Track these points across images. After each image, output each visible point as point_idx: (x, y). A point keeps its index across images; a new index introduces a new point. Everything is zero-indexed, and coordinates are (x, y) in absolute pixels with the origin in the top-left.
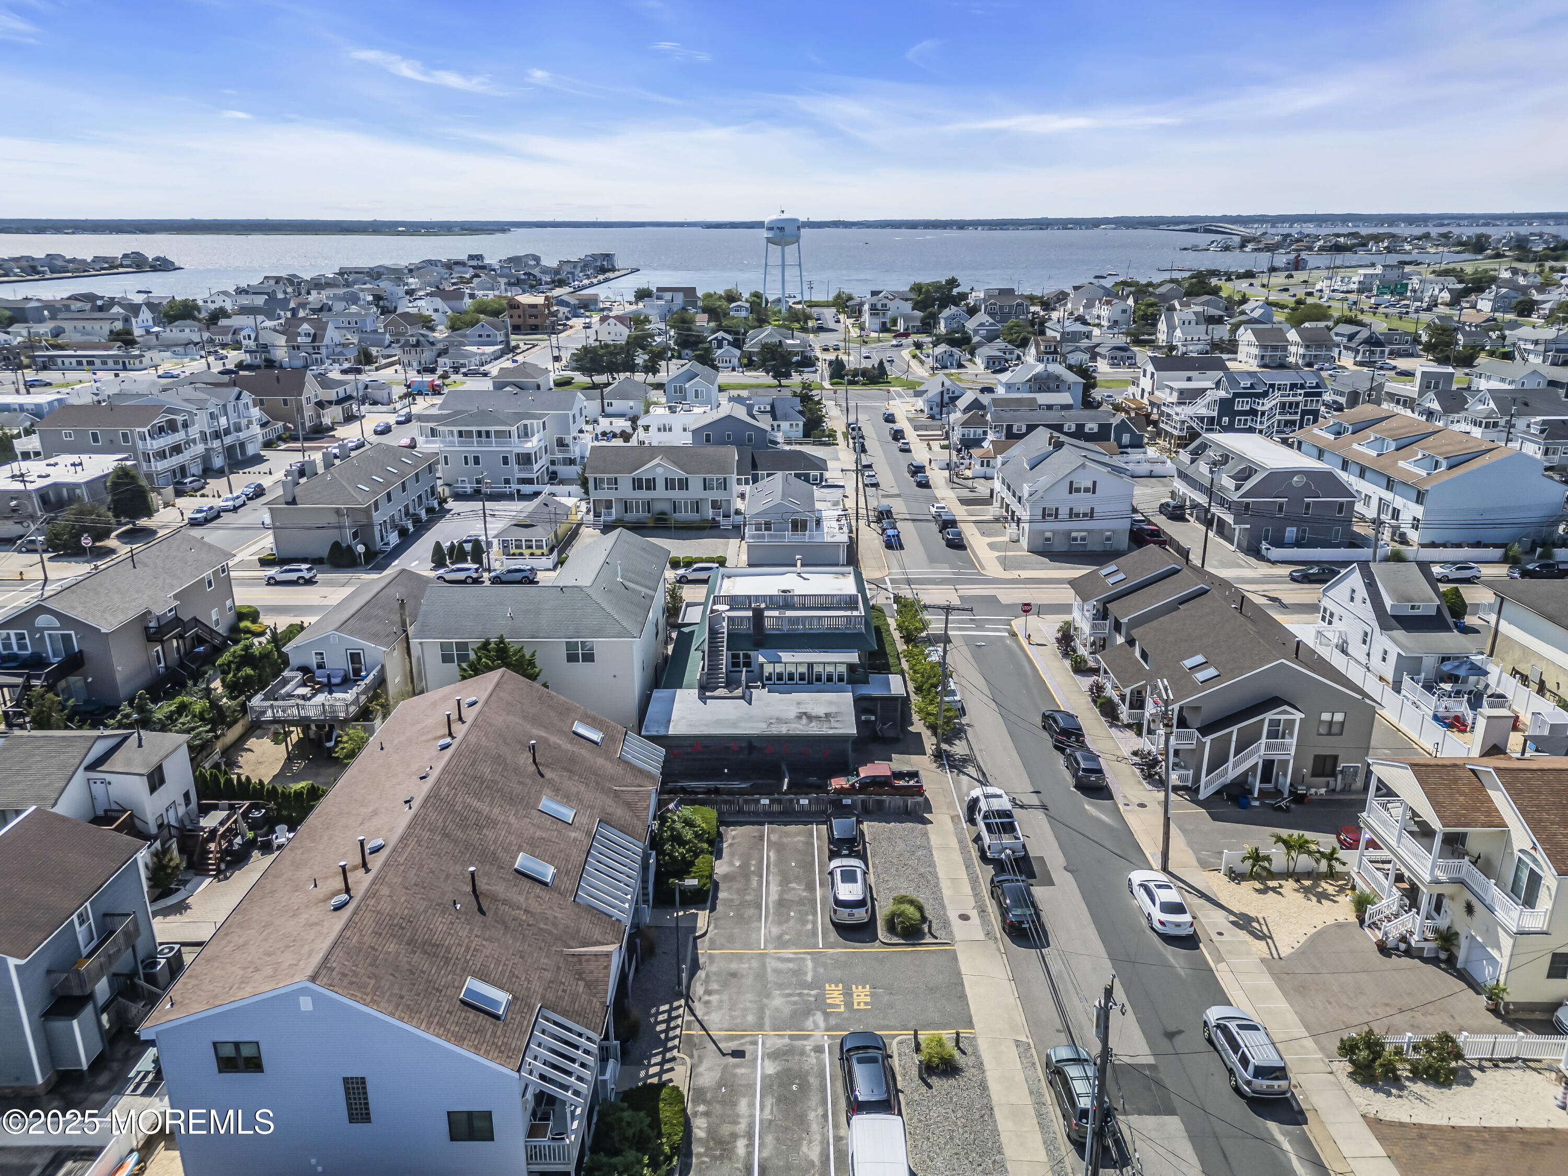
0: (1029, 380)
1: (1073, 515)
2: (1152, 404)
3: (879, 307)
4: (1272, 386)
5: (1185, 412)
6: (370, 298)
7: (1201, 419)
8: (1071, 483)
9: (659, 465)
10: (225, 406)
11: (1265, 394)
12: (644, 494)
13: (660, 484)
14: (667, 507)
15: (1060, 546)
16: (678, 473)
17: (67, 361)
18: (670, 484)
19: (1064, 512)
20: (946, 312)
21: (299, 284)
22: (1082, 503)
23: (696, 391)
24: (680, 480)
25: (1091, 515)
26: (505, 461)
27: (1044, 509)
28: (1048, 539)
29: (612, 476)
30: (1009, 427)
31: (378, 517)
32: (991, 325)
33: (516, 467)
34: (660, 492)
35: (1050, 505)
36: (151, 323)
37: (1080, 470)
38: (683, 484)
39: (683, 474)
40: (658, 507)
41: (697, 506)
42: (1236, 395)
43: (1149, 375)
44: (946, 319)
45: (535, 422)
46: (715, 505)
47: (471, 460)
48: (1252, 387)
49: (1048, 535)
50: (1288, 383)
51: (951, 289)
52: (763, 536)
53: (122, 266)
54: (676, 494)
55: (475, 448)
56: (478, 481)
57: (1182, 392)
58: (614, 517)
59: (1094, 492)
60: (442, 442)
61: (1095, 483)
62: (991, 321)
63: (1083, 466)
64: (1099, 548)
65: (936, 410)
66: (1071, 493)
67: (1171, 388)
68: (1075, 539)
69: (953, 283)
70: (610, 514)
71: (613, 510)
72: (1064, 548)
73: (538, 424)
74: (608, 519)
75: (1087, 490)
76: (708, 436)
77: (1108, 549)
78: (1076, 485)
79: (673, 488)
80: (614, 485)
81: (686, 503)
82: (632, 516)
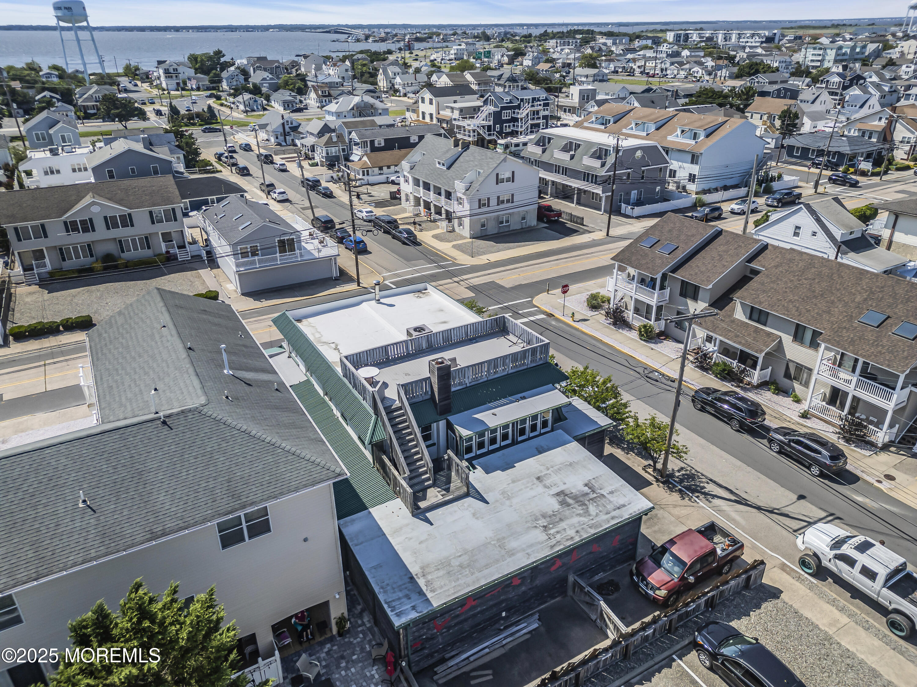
0: (353, 109)
1: (500, 202)
2: (440, 120)
3: (172, 71)
4: (522, 100)
5: (470, 124)
7: (483, 127)
8: (497, 175)
9: (93, 203)
11: (519, 107)
12: (82, 238)
13: (100, 224)
14: (112, 248)
15: (492, 228)
18: (111, 223)
19: (493, 202)
20: (224, 74)
22: (505, 190)
24: (122, 217)
25: (511, 200)
27: (480, 200)
28: (484, 225)
29: (37, 222)
30: (372, 142)
32: (271, 79)
34: (101, 232)
35: (484, 197)
37: (503, 163)
38: (127, 221)
39: (125, 210)
40: (100, 250)
41: (147, 242)
42: (503, 108)
43: (427, 101)
44: (227, 79)
46: (167, 237)
48: (511, 102)
49: (484, 222)
50: (531, 97)
51: (219, 58)
52: (253, 263)
54: (120, 232)
57: (461, 110)
58: (49, 267)
59: (513, 181)
61: (513, 172)
62: (270, 76)
63: (505, 160)
64: (518, 226)
65: (281, 138)
66: (497, 184)
67: (452, 109)
68: (502, 222)
69: (219, 54)
70: (43, 266)
71: (47, 260)
72: (495, 230)
74: (43, 271)
75: (508, 180)
76: (110, 172)
77: (524, 226)
78: (500, 177)
79: (116, 226)
80: (42, 232)
81: (134, 241)
82: (72, 263)
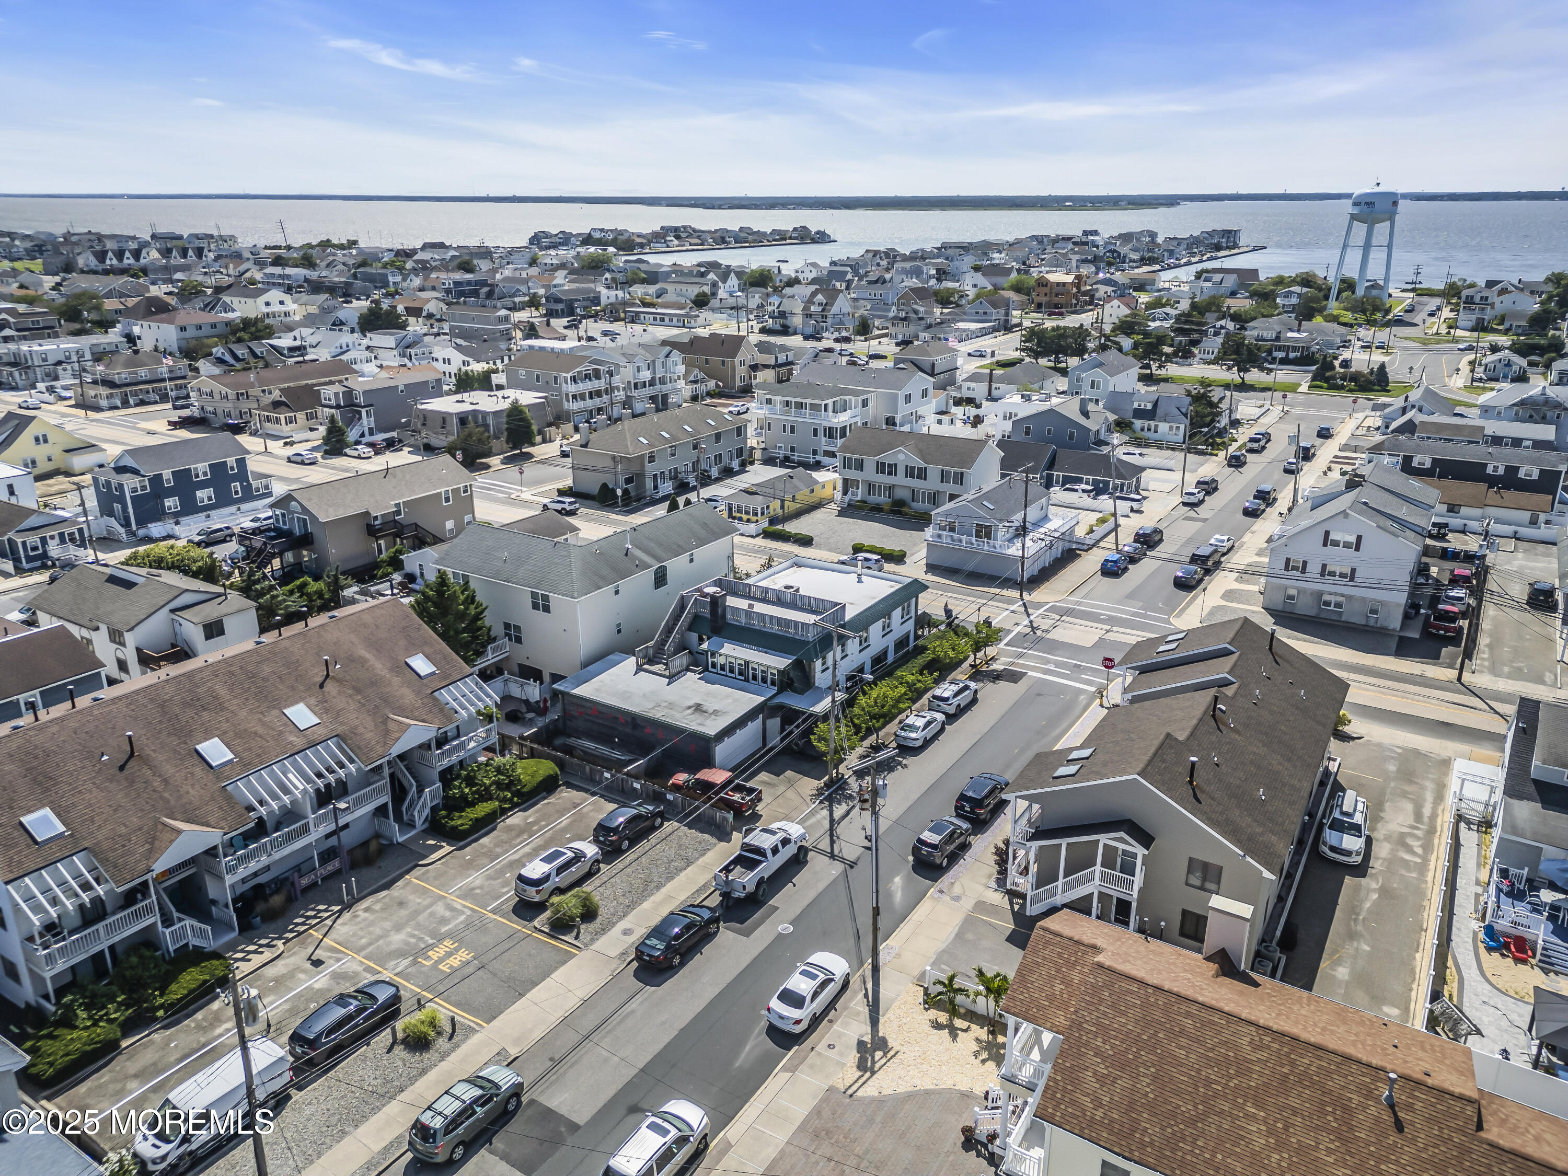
1: (1326, 573)
3: (1477, 300)
6: (933, 272)
8: (1327, 533)
9: (902, 452)
10: (654, 362)
12: (885, 479)
13: (901, 471)
14: (907, 496)
15: (1305, 607)
16: (918, 462)
17: (647, 316)
18: (910, 472)
19: (1314, 569)
21: (895, 257)
22: (1340, 560)
23: (1093, 382)
24: (920, 469)
25: (1350, 578)
26: (815, 431)
27: (1288, 560)
28: (1291, 598)
29: (859, 457)
31: (650, 469)
33: (824, 439)
34: (900, 479)
35: (1297, 558)
36: (736, 288)
37: (1339, 518)
38: (922, 474)
39: (923, 465)
40: (900, 494)
41: (935, 498)
45: (853, 398)
47: (788, 429)
49: (1293, 592)
53: (791, 238)
54: (915, 483)
55: (792, 417)
56: (793, 449)
58: (859, 498)
59: (1357, 549)
60: (769, 409)
61: (1359, 538)
63: (1345, 514)
64: (1359, 620)
66: (1325, 544)
68: (1328, 604)
70: (855, 494)
71: (859, 490)
72: (1312, 612)
73: (856, 401)
74: (855, 498)
75: (1347, 545)
76: (1028, 428)
77: (1372, 623)
78: (1332, 536)
79: (912, 476)
80: (860, 466)
81: (924, 493)
82: (875, 499)
